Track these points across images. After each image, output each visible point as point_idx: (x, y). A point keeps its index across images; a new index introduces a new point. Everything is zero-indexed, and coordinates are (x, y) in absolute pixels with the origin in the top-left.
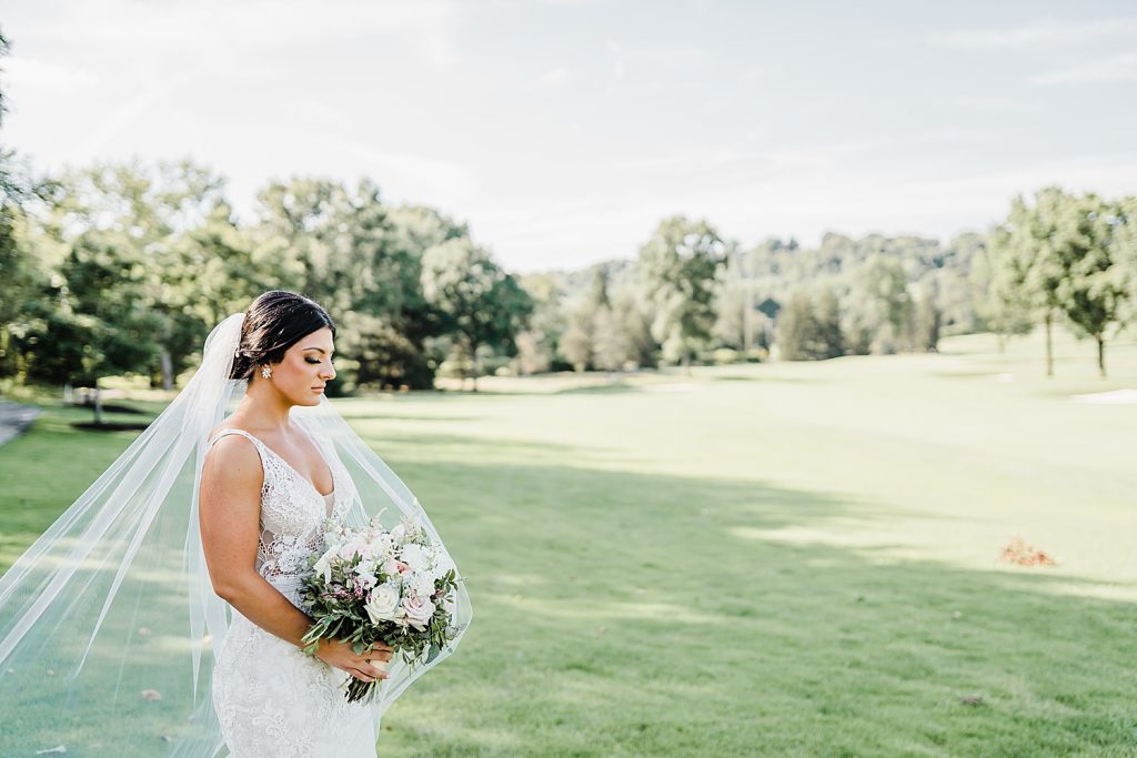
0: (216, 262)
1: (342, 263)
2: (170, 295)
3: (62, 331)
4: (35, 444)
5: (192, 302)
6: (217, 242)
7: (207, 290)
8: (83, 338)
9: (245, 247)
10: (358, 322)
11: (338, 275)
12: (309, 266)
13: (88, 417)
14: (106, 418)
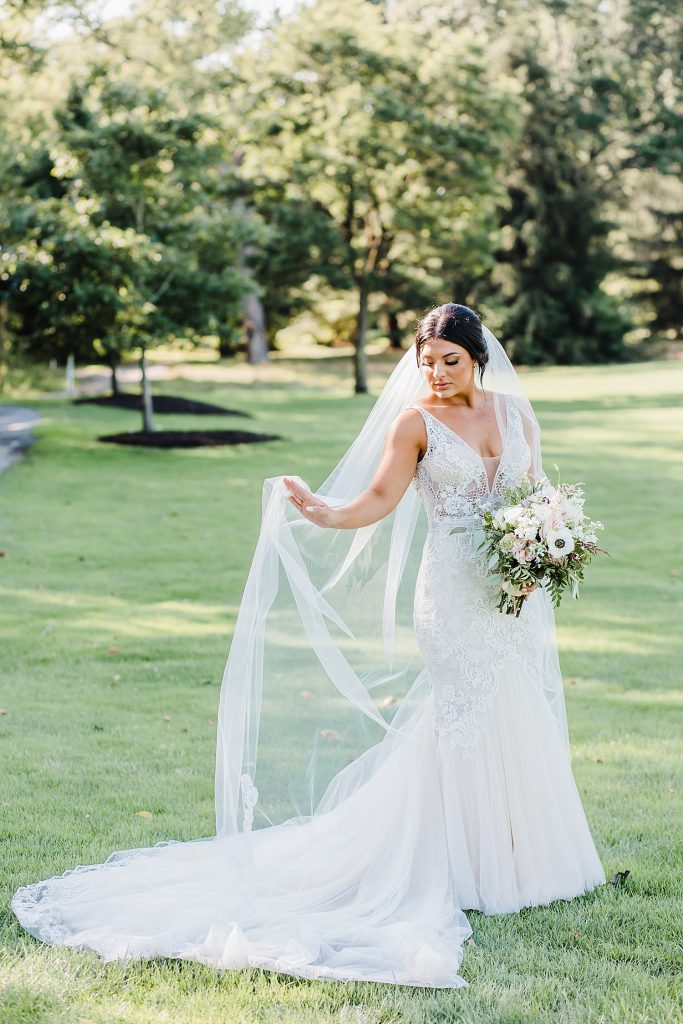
0: (349, 92)
1: (611, 60)
2: (259, 165)
3: (81, 261)
4: (49, 474)
5: (302, 178)
6: (348, 49)
7: (332, 151)
8: (116, 271)
9: (403, 53)
10: (651, 189)
11: (602, 87)
12: (537, 74)
13: (132, 423)
14: (161, 423)
